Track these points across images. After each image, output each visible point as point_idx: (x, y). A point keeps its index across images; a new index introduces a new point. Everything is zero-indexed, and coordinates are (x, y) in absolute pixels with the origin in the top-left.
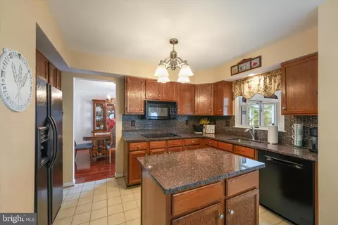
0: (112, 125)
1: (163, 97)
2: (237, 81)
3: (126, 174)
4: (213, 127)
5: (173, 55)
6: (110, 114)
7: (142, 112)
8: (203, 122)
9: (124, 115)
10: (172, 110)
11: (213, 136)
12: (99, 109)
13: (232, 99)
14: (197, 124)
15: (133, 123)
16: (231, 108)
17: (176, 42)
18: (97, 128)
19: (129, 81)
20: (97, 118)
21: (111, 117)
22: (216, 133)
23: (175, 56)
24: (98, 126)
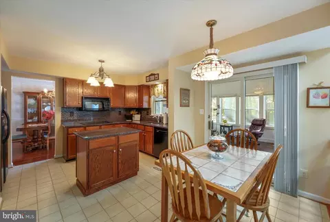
0: (50, 116)
1: (98, 94)
2: (152, 85)
3: (65, 155)
4: (139, 116)
5: (101, 70)
6: (46, 106)
7: (80, 106)
8: (132, 113)
9: (63, 108)
10: (105, 103)
11: (139, 122)
12: (31, 101)
13: (150, 97)
14: (128, 114)
15: (72, 114)
16: (149, 103)
17: (103, 62)
18: (30, 121)
19: (68, 81)
20: (29, 110)
21: (47, 109)
22: (141, 120)
23: (103, 71)
24: (31, 118)
